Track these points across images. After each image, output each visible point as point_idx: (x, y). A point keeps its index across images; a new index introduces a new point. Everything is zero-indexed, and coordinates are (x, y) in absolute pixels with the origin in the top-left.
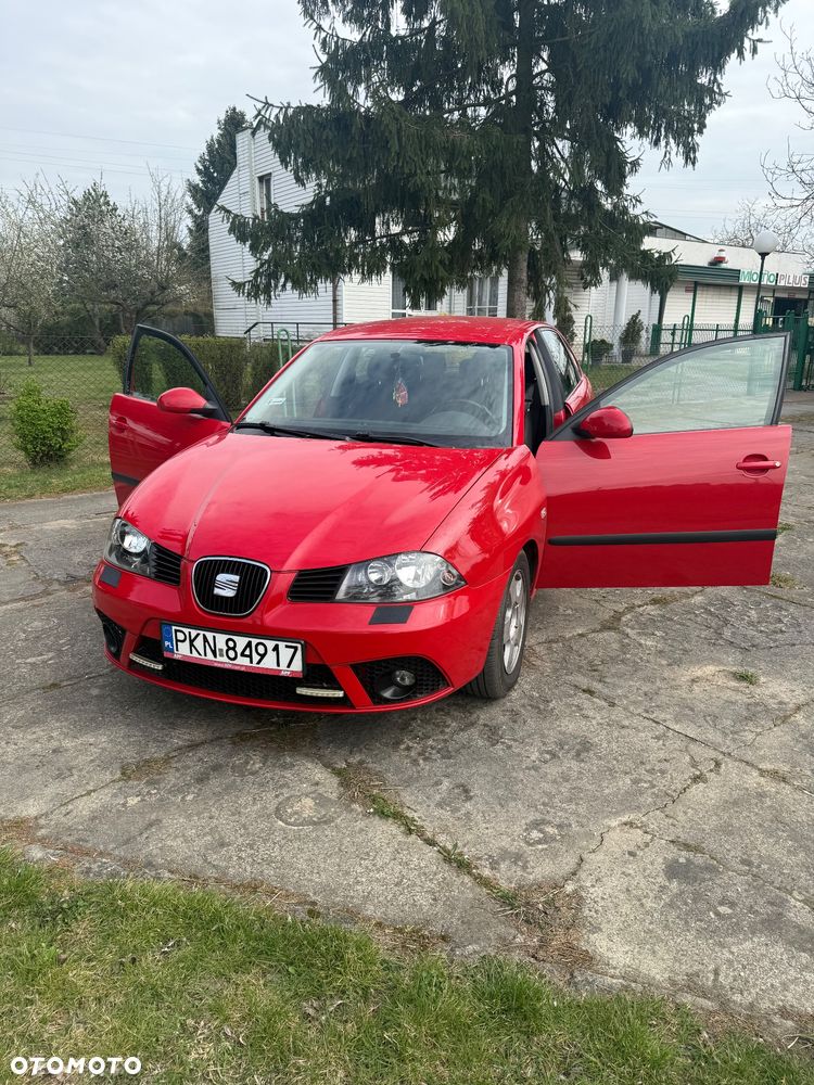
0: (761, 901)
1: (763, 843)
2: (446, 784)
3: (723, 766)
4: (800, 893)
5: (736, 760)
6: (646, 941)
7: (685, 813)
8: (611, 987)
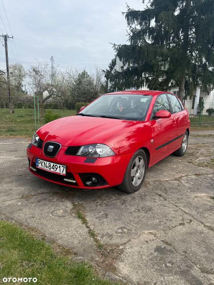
0: (184, 265)
1: (194, 247)
2: (102, 213)
3: (192, 222)
4: (200, 265)
5: (198, 221)
6: (136, 268)
7: (172, 233)
8: (116, 279)
